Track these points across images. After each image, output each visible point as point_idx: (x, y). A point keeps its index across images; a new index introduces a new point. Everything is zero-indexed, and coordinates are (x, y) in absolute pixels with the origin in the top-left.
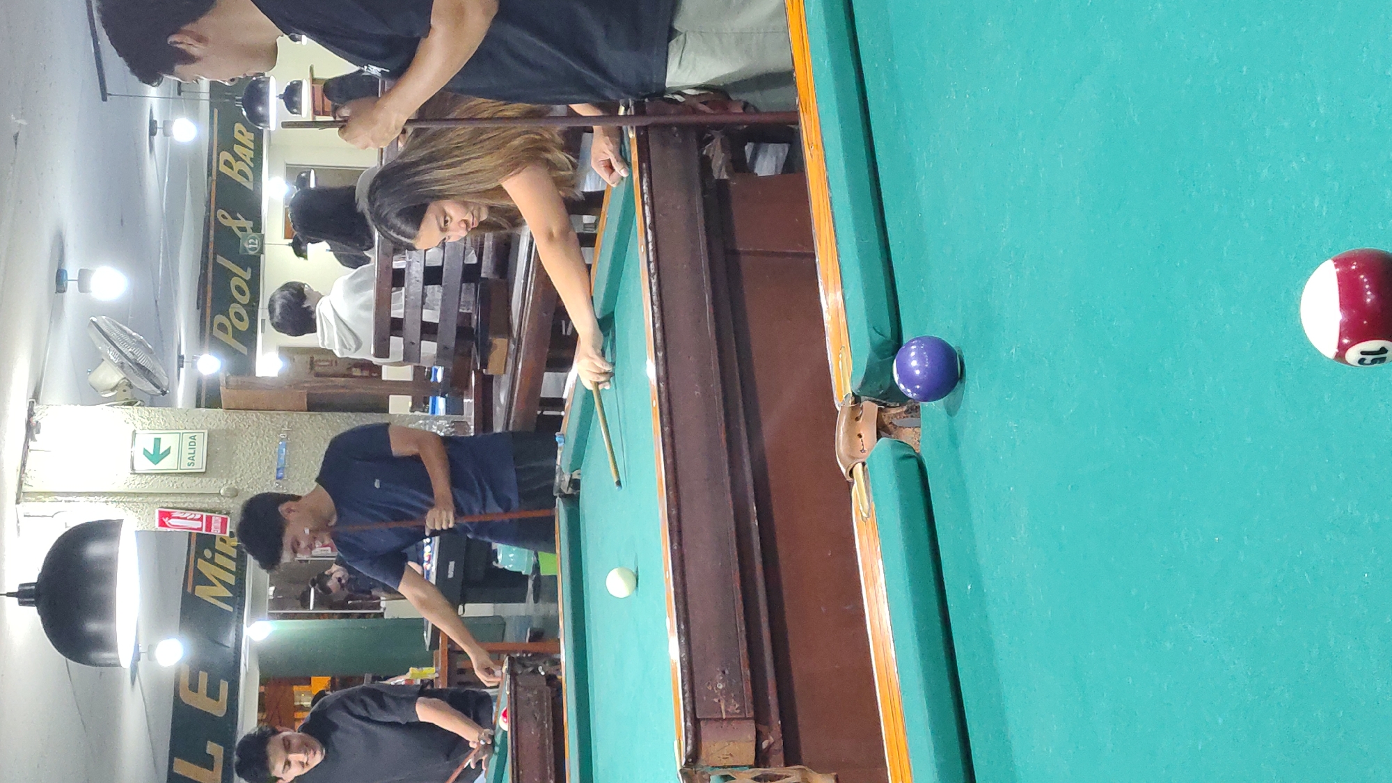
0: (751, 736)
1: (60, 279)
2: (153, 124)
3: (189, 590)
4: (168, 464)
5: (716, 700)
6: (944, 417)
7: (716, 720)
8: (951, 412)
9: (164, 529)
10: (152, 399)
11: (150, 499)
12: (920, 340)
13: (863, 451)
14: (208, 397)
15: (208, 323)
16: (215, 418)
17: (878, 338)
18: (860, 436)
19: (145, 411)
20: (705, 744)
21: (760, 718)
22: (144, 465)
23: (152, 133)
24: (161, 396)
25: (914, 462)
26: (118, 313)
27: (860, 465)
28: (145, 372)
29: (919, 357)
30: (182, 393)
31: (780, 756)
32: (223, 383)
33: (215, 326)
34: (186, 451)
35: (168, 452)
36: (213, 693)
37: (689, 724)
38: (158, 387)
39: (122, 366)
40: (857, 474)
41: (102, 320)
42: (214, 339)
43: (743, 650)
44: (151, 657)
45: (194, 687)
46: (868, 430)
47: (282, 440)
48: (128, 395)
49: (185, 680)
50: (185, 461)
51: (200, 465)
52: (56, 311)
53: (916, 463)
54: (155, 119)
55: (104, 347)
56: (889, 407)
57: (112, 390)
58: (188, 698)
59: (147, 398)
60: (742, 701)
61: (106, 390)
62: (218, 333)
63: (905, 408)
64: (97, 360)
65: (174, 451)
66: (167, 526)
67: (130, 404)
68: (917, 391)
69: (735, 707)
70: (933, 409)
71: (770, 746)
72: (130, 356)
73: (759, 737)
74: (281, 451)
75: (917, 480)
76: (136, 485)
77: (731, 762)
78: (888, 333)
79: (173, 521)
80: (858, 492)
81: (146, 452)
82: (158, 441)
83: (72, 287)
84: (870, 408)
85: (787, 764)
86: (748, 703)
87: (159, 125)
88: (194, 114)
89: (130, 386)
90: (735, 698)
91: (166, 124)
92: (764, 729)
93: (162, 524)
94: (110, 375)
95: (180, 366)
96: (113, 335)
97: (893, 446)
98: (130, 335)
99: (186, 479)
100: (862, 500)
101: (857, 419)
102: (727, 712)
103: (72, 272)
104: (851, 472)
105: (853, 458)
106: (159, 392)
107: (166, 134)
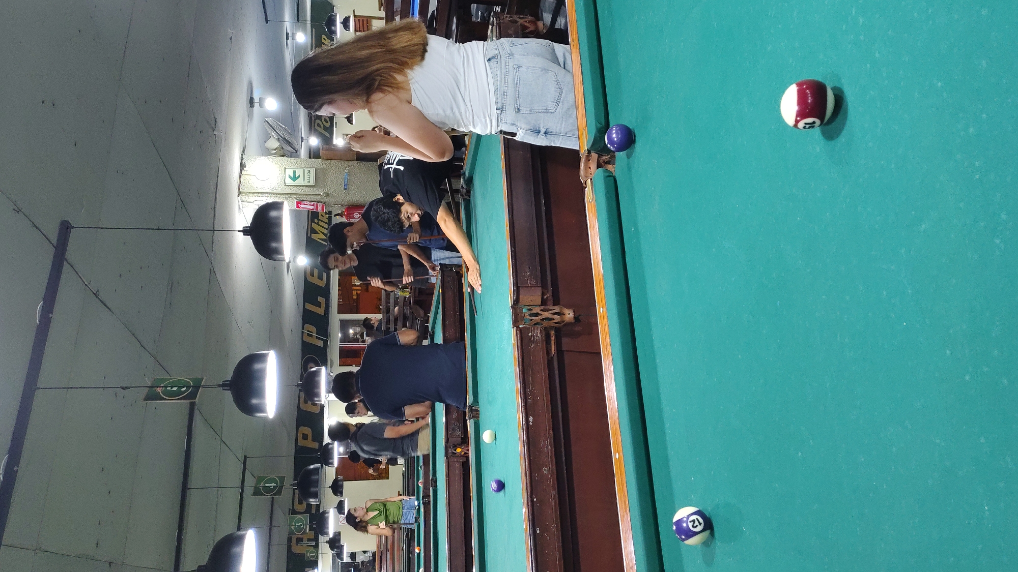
0: (540, 293)
1: (251, 101)
2: (287, 34)
3: (309, 235)
4: (299, 182)
5: (526, 279)
6: (626, 159)
7: (526, 287)
8: (629, 157)
9: (297, 209)
10: (291, 154)
11: (292, 196)
12: (617, 125)
13: (591, 174)
14: (314, 154)
15: (313, 124)
16: (317, 163)
17: (599, 125)
18: (590, 168)
19: (289, 159)
20: (521, 297)
21: (544, 287)
22: (289, 181)
23: (287, 38)
24: (295, 153)
25: (612, 178)
26: (277, 118)
27: (589, 180)
28: (289, 143)
29: (617, 133)
30: (303, 152)
31: (552, 301)
32: (321, 147)
33: (316, 125)
34: (307, 177)
35: (299, 177)
36: (320, 278)
37: (515, 288)
38: (294, 149)
39: (278, 140)
40: (588, 184)
41: (270, 120)
42: (315, 130)
43: (537, 259)
44: (295, 262)
45: (312, 275)
46: (593, 165)
47: (346, 173)
48: (282, 152)
49: (308, 272)
50: (307, 181)
51: (312, 183)
52: (250, 115)
53: (613, 179)
54: (288, 32)
55: (270, 131)
56: (603, 156)
57: (275, 150)
58: (310, 279)
59: (289, 154)
60: (536, 279)
61: (273, 150)
62: (317, 127)
63: (609, 156)
64: (268, 137)
65: (301, 177)
66: (299, 208)
67: (283, 156)
68: (615, 147)
69: (533, 282)
70: (621, 156)
71: (547, 297)
72: (282, 136)
73: (543, 294)
74: (345, 178)
75: (613, 186)
76: (287, 190)
77: (531, 304)
78: (603, 123)
79: (302, 206)
80: (588, 191)
81: (290, 177)
82: (295, 172)
83: (256, 105)
84: (594, 156)
85: (554, 305)
86: (539, 281)
87: (290, 35)
88: (304, 30)
89: (283, 148)
90: (533, 278)
91: (293, 34)
92: (545, 291)
93: (298, 207)
94: (274, 143)
95: (302, 141)
96: (275, 127)
97: (604, 172)
98: (281, 127)
99: (307, 188)
100: (590, 194)
101: (589, 160)
102: (530, 284)
103: (256, 100)
104: (586, 182)
105: (587, 177)
106: (294, 151)
107: (293, 39)
